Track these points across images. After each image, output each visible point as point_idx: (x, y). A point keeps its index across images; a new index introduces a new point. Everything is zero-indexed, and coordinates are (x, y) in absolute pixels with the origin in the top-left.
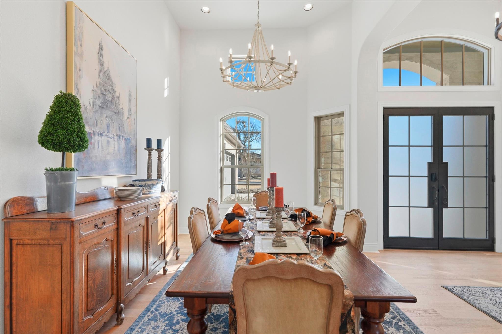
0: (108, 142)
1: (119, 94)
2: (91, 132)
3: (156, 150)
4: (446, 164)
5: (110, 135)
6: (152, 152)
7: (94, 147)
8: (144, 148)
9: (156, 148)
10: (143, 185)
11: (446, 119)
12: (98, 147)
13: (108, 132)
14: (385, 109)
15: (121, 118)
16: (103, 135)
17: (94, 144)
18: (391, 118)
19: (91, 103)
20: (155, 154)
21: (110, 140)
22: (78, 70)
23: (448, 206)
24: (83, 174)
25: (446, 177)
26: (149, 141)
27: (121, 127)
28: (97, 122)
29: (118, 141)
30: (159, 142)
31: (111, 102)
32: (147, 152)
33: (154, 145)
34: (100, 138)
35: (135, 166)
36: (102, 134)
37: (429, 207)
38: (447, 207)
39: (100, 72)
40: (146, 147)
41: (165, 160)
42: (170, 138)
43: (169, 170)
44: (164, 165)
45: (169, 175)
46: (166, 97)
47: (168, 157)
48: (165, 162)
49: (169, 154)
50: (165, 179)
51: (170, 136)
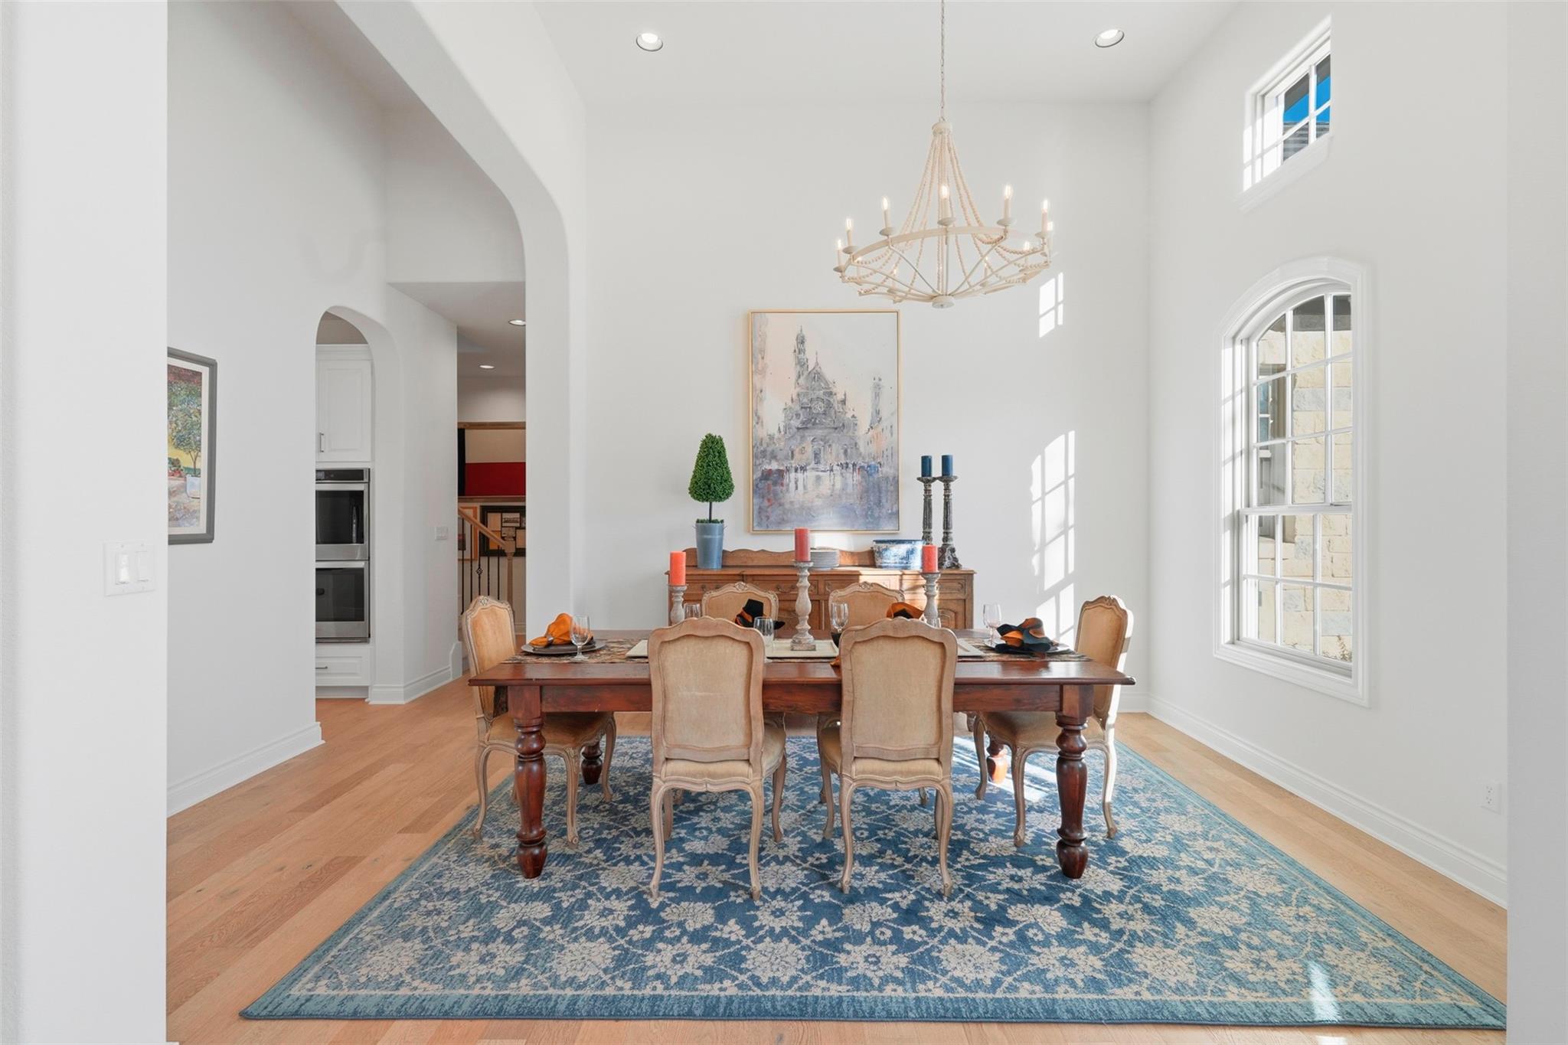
0: (818, 478)
1: (845, 395)
2: (781, 468)
3: (940, 479)
5: (821, 467)
6: (933, 483)
7: (788, 490)
8: (916, 478)
9: (940, 474)
12: (797, 488)
13: (817, 463)
15: (850, 434)
16: (806, 470)
17: (788, 485)
19: (782, 429)
20: (937, 488)
21: (821, 474)
22: (758, 392)
24: (768, 527)
26: (926, 462)
27: (849, 450)
28: (792, 453)
29: (842, 474)
30: (946, 460)
31: (825, 414)
32: (922, 485)
33: (937, 470)
34: (800, 475)
35: (897, 514)
36: (803, 469)
39: (799, 377)
40: (919, 476)
41: (1040, 495)
42: (1072, 435)
43: (1071, 522)
44: (1036, 509)
45: (1065, 532)
46: (1051, 333)
47: (1063, 486)
48: (1042, 499)
49: (1067, 478)
50: (1044, 544)
51: (1072, 430)
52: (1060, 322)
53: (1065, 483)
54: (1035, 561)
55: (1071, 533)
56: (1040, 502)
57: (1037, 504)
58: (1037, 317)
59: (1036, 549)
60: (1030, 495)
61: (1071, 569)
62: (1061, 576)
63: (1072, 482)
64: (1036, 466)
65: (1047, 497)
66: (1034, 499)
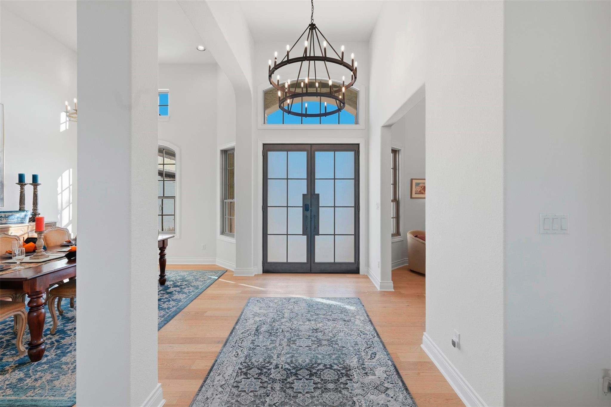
3: (30, 184)
4: (318, 195)
6: (25, 186)
8: (15, 183)
9: (31, 182)
10: (3, 216)
11: (318, 155)
14: (264, 145)
18: (270, 154)
20: (29, 188)
23: (320, 234)
25: (318, 207)
26: (21, 178)
32: (19, 186)
35: (2, 199)
37: (303, 234)
38: (318, 234)
40: (18, 182)
41: (61, 192)
42: (71, 170)
43: (71, 201)
44: (59, 197)
45: (69, 205)
46: (64, 131)
47: (68, 188)
48: (62, 193)
49: (70, 185)
50: (62, 209)
51: (71, 168)
52: (67, 128)
53: (69, 187)
54: (59, 217)
55: (71, 205)
56: (61, 194)
57: (59, 195)
58: (60, 124)
59: (59, 212)
60: (57, 191)
61: (71, 219)
62: (68, 221)
63: (71, 187)
64: (59, 181)
65: (63, 192)
66: (59, 193)
